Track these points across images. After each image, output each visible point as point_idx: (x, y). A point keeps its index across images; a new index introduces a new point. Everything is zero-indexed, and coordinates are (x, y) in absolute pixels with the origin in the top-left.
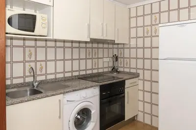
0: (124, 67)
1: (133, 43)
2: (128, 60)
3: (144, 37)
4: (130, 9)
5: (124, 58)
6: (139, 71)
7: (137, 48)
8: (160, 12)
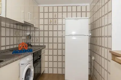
0: (35, 43)
1: (41, 28)
2: (38, 38)
3: (48, 25)
4: (39, 7)
5: (35, 37)
6: (45, 44)
7: (44, 31)
8: (58, 12)
